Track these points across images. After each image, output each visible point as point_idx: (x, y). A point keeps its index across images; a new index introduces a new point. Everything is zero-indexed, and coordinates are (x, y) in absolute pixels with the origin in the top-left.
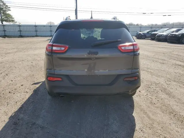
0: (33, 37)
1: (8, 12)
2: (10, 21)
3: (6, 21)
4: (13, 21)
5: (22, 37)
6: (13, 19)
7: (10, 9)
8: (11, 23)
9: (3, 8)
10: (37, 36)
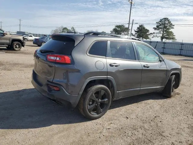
0: (176, 55)
1: (171, 30)
2: (170, 39)
3: (167, 38)
4: (173, 38)
5: (164, 54)
6: (174, 37)
7: (174, 27)
8: (171, 41)
9: (167, 26)
10: (180, 55)
